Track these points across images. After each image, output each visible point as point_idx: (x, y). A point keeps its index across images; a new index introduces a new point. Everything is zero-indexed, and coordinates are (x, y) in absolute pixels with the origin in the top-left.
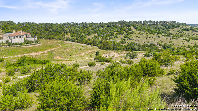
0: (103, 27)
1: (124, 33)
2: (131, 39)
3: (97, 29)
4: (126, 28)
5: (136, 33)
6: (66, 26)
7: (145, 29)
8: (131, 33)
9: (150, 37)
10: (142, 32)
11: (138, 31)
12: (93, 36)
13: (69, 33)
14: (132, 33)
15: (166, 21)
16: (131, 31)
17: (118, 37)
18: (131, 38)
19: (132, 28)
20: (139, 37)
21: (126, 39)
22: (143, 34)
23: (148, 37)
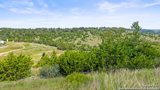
0: (67, 32)
1: (81, 37)
2: (86, 42)
3: (63, 33)
4: (84, 33)
5: (90, 37)
6: (37, 31)
7: (98, 34)
8: (86, 37)
9: (100, 40)
10: (95, 36)
11: (93, 35)
12: (58, 38)
13: (39, 37)
14: (88, 37)
15: (116, 28)
16: (87, 35)
17: (76, 40)
18: (86, 40)
19: (89, 32)
20: (92, 40)
21: (82, 41)
22: (95, 37)
23: (99, 40)
